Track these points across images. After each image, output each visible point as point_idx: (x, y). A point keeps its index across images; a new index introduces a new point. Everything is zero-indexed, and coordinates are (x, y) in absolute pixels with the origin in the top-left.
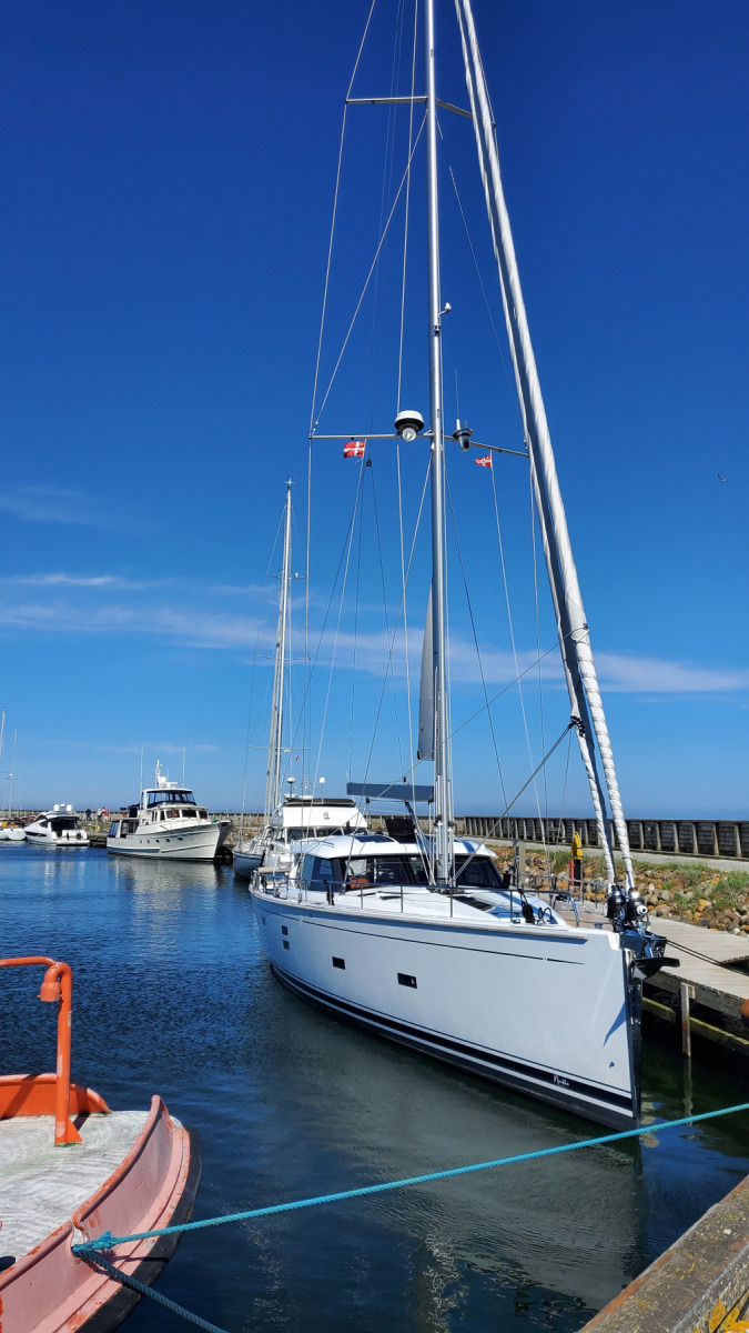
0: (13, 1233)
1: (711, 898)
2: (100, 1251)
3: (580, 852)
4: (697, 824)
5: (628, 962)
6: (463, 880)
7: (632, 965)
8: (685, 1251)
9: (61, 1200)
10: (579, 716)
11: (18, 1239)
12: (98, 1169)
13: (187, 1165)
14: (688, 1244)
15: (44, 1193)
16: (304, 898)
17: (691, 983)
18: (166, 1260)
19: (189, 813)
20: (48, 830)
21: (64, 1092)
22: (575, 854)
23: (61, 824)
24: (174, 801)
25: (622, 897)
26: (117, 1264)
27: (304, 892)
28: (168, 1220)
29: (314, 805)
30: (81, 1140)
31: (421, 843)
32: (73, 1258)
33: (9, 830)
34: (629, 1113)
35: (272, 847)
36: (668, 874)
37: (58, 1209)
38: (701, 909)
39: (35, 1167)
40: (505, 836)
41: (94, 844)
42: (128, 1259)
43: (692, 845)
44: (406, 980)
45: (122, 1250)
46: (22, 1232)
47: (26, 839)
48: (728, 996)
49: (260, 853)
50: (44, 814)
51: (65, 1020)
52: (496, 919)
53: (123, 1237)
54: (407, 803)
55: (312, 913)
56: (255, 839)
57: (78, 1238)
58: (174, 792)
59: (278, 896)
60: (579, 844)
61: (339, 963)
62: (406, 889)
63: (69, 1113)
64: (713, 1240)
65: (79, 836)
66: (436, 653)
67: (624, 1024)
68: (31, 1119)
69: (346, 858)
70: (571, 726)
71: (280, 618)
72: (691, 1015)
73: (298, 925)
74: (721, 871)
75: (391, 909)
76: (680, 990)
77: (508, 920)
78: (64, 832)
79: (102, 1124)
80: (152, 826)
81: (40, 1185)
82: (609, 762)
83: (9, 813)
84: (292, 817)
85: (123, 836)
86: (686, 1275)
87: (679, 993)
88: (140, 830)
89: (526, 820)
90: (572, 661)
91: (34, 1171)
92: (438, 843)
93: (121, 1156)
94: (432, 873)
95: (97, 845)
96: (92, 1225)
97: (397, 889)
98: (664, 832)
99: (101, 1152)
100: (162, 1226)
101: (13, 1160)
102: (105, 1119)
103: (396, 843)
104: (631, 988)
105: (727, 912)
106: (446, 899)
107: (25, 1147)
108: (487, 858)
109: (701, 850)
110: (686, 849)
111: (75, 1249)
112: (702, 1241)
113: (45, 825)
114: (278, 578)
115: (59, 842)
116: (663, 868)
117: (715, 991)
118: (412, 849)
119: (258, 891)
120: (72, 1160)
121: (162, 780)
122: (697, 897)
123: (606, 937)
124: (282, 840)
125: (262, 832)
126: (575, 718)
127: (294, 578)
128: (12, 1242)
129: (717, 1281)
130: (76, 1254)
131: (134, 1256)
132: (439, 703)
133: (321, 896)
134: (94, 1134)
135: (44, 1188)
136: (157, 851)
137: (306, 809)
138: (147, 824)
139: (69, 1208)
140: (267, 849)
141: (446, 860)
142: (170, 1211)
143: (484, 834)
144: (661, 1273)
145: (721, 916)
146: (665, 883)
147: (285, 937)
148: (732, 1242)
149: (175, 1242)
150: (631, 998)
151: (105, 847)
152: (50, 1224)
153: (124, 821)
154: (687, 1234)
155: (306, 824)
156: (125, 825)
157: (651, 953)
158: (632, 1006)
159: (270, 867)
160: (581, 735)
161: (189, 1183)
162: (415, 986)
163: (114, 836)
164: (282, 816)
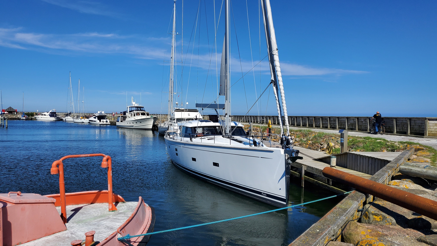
0: (98, 235)
1: (312, 140)
2: (126, 240)
3: (271, 126)
4: (308, 117)
5: (286, 158)
6: (233, 134)
7: (288, 159)
8: (305, 236)
9: (113, 226)
10: (274, 80)
11: (100, 237)
12: (123, 218)
13: (151, 217)
14: (306, 234)
15: (107, 224)
16: (182, 140)
17: (305, 165)
18: (147, 243)
19: (143, 114)
20: (96, 119)
21: (111, 196)
22: (269, 126)
23: (100, 118)
24: (138, 110)
25: (285, 138)
26: (132, 243)
27: (183, 138)
28: (146, 232)
29: (185, 111)
30: (117, 210)
31: (220, 122)
32: (118, 241)
33: (83, 119)
34: (285, 203)
35: (171, 125)
36: (298, 133)
37: (112, 228)
38: (308, 144)
39: (103, 217)
40: (246, 121)
41: (112, 124)
42: (135, 242)
43: (306, 124)
44: (216, 164)
45: (133, 240)
46: (101, 235)
47: (89, 122)
48: (317, 169)
49: (167, 126)
50: (95, 114)
51: (110, 173)
52: (245, 145)
53: (133, 236)
54: (216, 110)
55: (185, 144)
56: (165, 122)
57: (119, 236)
58: (138, 107)
59: (174, 139)
60: (270, 123)
61: (194, 159)
62: (216, 137)
63: (113, 202)
64: (314, 233)
65: (107, 122)
66: (226, 59)
67: (285, 177)
68: (101, 204)
69: (196, 127)
70: (271, 83)
71: (172, 48)
72: (305, 175)
73: (181, 149)
74: (315, 132)
75: (211, 143)
76: (302, 168)
77: (249, 145)
78: (102, 120)
79: (123, 205)
80: (131, 118)
81: (105, 222)
82: (283, 95)
83: (83, 114)
84: (178, 115)
85: (121, 121)
86: (306, 242)
87: (301, 168)
88: (127, 119)
89: (253, 116)
90: (272, 61)
91: (103, 218)
92: (226, 123)
93: (130, 214)
94: (224, 131)
95: (113, 124)
96: (123, 232)
97: (213, 137)
98: (297, 120)
99: (124, 213)
100: (145, 233)
101: (96, 215)
102: (124, 204)
103: (212, 122)
104: (287, 166)
105: (317, 144)
106: (229, 140)
107: (99, 212)
108: (241, 127)
109: (309, 126)
110: (304, 125)
111: (118, 239)
112: (311, 233)
113: (95, 118)
114: (171, 34)
115: (100, 123)
116: (297, 131)
117: (312, 168)
118: (217, 124)
119: (167, 138)
120: (115, 215)
121: (134, 103)
122: (308, 140)
123: (280, 151)
124: (174, 123)
125: (167, 120)
126: (272, 80)
127: (177, 34)
128: (98, 238)
129: (315, 243)
130: (119, 240)
131: (136, 241)
132: (227, 76)
133: (188, 139)
134: (121, 208)
135: (107, 223)
136: (133, 126)
137: (183, 112)
138: (129, 117)
139: (115, 228)
140: (170, 125)
141: (228, 127)
142: (147, 229)
143: (240, 121)
144: (298, 242)
145: (315, 146)
146: (297, 136)
147: (176, 152)
148: (319, 233)
149: (149, 238)
150: (287, 169)
151: (116, 125)
152: (110, 233)
153: (121, 117)
154: (306, 231)
155: (183, 117)
156: (122, 118)
157: (294, 155)
158: (287, 172)
159: (171, 130)
160: (274, 86)
161: (152, 222)
162: (218, 166)
163: (118, 122)
164: (174, 115)
